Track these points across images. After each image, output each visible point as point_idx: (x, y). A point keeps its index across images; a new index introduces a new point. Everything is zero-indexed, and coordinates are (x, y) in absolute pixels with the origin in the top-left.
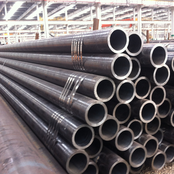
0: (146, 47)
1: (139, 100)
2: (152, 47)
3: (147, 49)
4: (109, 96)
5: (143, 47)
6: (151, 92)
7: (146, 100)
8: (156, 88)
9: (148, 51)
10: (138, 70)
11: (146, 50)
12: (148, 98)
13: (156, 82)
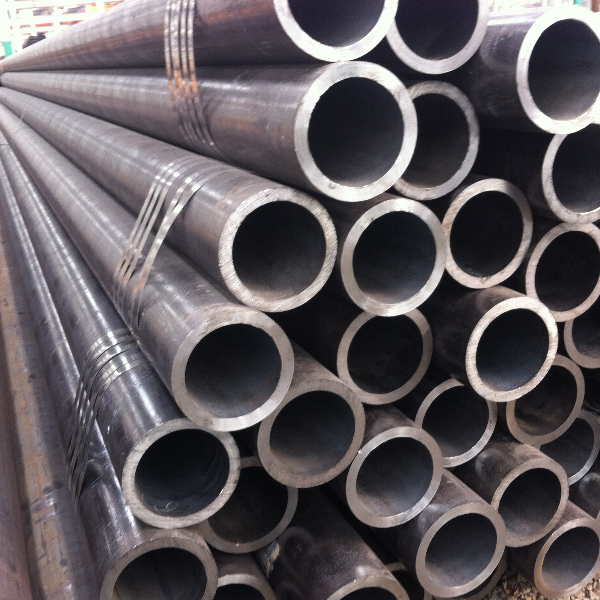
0: (500, 27)
1: (470, 295)
2: (528, 26)
3: (505, 36)
4: (307, 283)
5: (489, 27)
6: (530, 254)
7: (505, 291)
8: (556, 232)
9: (505, 45)
10: (466, 144)
11: (501, 42)
12: (516, 284)
13: (555, 204)
